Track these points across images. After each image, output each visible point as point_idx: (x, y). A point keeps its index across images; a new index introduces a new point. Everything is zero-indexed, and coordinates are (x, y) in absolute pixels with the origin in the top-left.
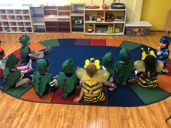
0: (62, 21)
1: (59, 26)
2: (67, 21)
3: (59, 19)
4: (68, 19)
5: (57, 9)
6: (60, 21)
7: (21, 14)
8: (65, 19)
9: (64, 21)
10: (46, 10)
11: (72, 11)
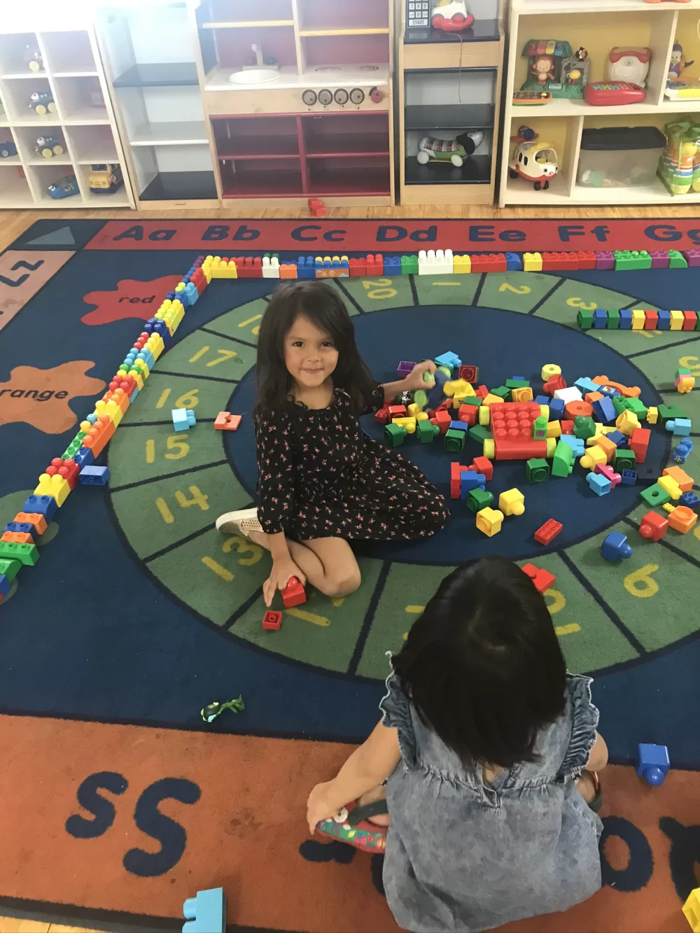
0: (334, 108)
1: (309, 150)
2: (368, 106)
3: (310, 96)
4: (376, 94)
5: (295, 22)
6: (318, 108)
7: (34, 65)
8: (356, 95)
9: (350, 108)
10: (209, 30)
11: (409, 30)
